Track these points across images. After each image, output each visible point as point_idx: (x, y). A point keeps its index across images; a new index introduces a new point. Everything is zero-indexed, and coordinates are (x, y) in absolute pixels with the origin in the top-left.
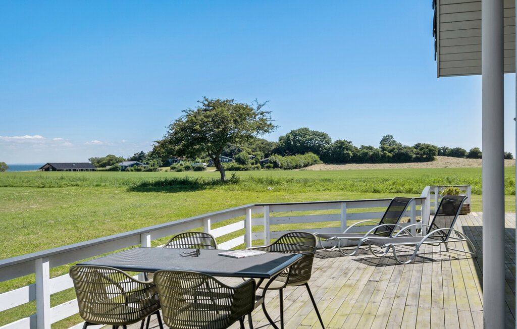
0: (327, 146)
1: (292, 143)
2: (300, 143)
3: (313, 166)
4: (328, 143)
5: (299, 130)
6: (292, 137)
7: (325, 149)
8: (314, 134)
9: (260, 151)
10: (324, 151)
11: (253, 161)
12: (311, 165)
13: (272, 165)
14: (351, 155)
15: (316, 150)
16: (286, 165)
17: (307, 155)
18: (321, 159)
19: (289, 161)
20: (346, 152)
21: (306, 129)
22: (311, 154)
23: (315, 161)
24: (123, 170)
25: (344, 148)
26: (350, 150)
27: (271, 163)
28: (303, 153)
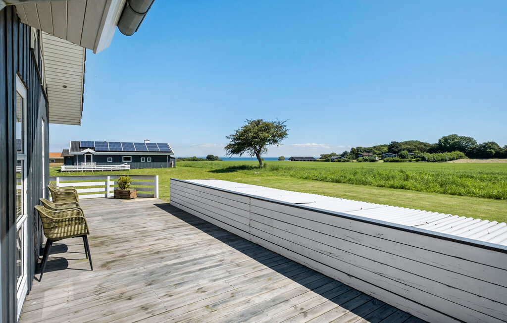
0: (472, 146)
1: (443, 145)
2: (449, 145)
3: (458, 160)
4: (474, 144)
5: (449, 136)
6: (443, 141)
7: (471, 148)
8: (461, 138)
9: (418, 150)
10: (470, 150)
11: (413, 156)
12: (457, 159)
13: (420, 159)
14: (494, 152)
15: (462, 149)
16: (433, 159)
17: (453, 152)
18: (466, 155)
19: (435, 157)
20: (488, 150)
21: (455, 135)
22: (458, 152)
23: (460, 157)
24: (332, 161)
25: (487, 148)
26: (493, 149)
27: (420, 157)
28: (450, 152)
